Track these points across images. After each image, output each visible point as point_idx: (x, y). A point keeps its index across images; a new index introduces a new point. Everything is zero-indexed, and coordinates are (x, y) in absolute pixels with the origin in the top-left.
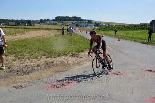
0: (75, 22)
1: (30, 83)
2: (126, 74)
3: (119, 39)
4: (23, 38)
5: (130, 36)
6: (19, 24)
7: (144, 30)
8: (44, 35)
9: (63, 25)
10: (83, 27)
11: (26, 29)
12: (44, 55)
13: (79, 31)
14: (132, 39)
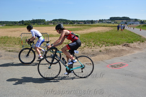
0: (124, 21)
1: (96, 62)
4: (89, 32)
6: (85, 23)
9: (115, 23)
10: (130, 24)
11: (90, 26)
12: (104, 44)
13: (128, 27)
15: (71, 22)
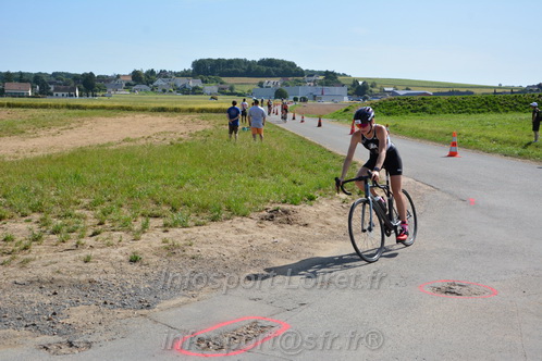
0: (272, 80)
1: (107, 330)
2: (495, 293)
3: (453, 149)
4: (67, 145)
5: (500, 136)
6: (45, 92)
8: (151, 133)
9: (222, 92)
10: (304, 100)
11: (77, 111)
12: (157, 217)
14: (508, 148)
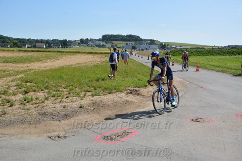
0: (131, 43)
1: (72, 132)
2: (213, 121)
3: (198, 69)
4: (57, 65)
5: (215, 64)
6: (50, 46)
7: (235, 55)
8: (87, 61)
10: (143, 50)
11: (61, 53)
12: (89, 92)
13: (137, 55)
14: (218, 69)
15: (16, 42)
